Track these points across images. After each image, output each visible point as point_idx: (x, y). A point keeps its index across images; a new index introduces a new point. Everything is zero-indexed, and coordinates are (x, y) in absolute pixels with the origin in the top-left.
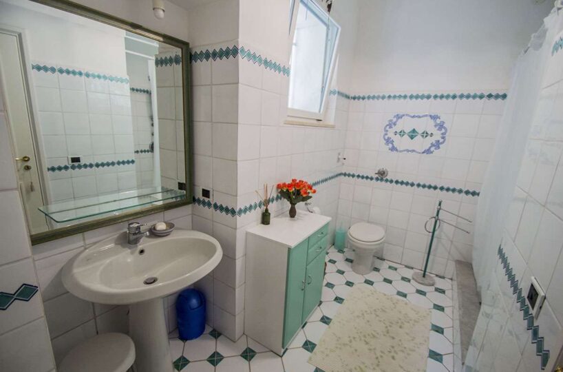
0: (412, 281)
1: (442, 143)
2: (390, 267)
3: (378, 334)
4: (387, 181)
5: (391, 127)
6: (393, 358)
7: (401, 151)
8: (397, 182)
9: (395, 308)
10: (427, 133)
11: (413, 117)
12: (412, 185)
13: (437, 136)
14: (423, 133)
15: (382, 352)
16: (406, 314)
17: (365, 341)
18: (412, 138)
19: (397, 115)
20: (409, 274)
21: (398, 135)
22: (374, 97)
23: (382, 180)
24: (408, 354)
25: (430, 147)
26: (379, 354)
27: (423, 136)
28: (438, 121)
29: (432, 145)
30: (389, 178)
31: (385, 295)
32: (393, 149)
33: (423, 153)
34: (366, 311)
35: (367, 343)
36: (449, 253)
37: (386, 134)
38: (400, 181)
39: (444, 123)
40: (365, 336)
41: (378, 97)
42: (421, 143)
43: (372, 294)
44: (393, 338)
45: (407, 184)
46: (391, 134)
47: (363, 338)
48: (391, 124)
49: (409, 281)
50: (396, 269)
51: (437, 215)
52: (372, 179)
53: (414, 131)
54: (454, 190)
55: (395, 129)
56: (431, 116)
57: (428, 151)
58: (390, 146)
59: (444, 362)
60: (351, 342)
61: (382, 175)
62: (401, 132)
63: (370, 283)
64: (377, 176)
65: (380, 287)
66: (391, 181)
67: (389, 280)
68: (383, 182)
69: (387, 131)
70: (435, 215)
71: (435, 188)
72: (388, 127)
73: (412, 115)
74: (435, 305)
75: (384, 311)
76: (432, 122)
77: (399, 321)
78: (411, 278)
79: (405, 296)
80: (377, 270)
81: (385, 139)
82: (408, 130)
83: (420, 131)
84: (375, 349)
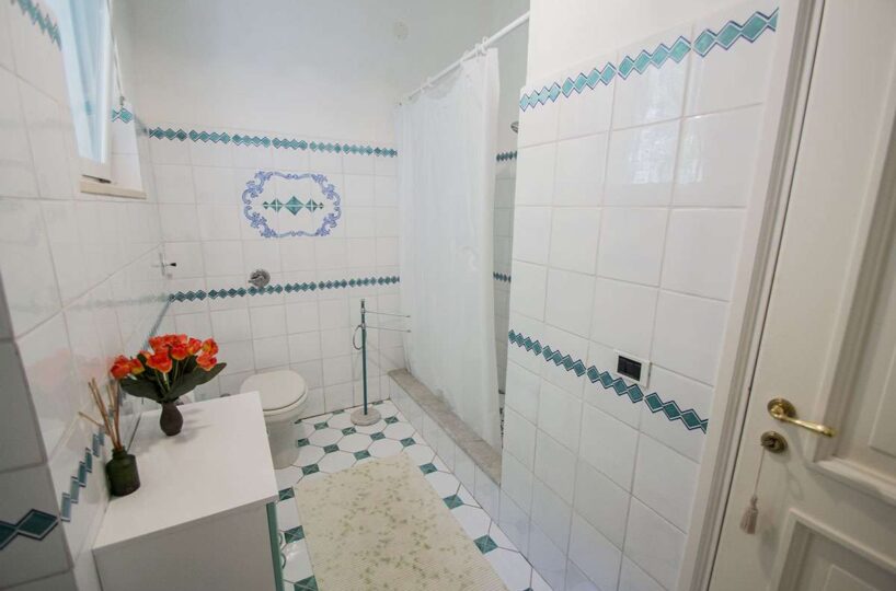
0: (357, 428)
1: (338, 217)
2: (317, 427)
3: (386, 534)
4: (271, 289)
5: (254, 195)
6: (427, 547)
7: (282, 236)
8: (288, 288)
9: (372, 479)
10: (314, 204)
11: (288, 177)
12: (313, 287)
13: (329, 208)
14: (309, 203)
15: (411, 553)
16: (389, 477)
17: (383, 560)
18: (295, 213)
19: (260, 173)
20: (344, 421)
21: (270, 208)
22: (204, 136)
23: (261, 290)
24: (434, 526)
25: (324, 225)
26: (410, 560)
27: (310, 208)
28: (326, 185)
29: (326, 221)
30: (273, 283)
31: (346, 471)
32: (268, 233)
33: (317, 234)
34: (346, 517)
35: (387, 560)
36: (380, 367)
37: (250, 208)
38: (292, 285)
39: (333, 186)
40: (377, 554)
41: (214, 137)
42: (308, 220)
43: (330, 483)
44: (405, 521)
45: (305, 287)
46: (257, 207)
47: (377, 559)
48: (253, 190)
49: (354, 431)
50: (326, 425)
51: (363, 322)
52: (242, 293)
53: (294, 200)
54: (366, 282)
55: (261, 198)
56: (314, 177)
57: (322, 232)
58: (262, 228)
59: (464, 501)
60: (368, 581)
61: (260, 281)
62: (274, 203)
63: (311, 469)
64: (251, 285)
65: (329, 464)
66: (279, 289)
67: (331, 446)
68: (266, 294)
69: (249, 202)
70: (360, 323)
71: (344, 284)
72: (249, 195)
73: (286, 174)
74: (402, 441)
75: (364, 496)
76: (317, 187)
77: (392, 493)
78: (352, 425)
79: (367, 454)
80: (303, 442)
81: (249, 217)
82: (285, 200)
83: (304, 200)
84: (402, 558)
